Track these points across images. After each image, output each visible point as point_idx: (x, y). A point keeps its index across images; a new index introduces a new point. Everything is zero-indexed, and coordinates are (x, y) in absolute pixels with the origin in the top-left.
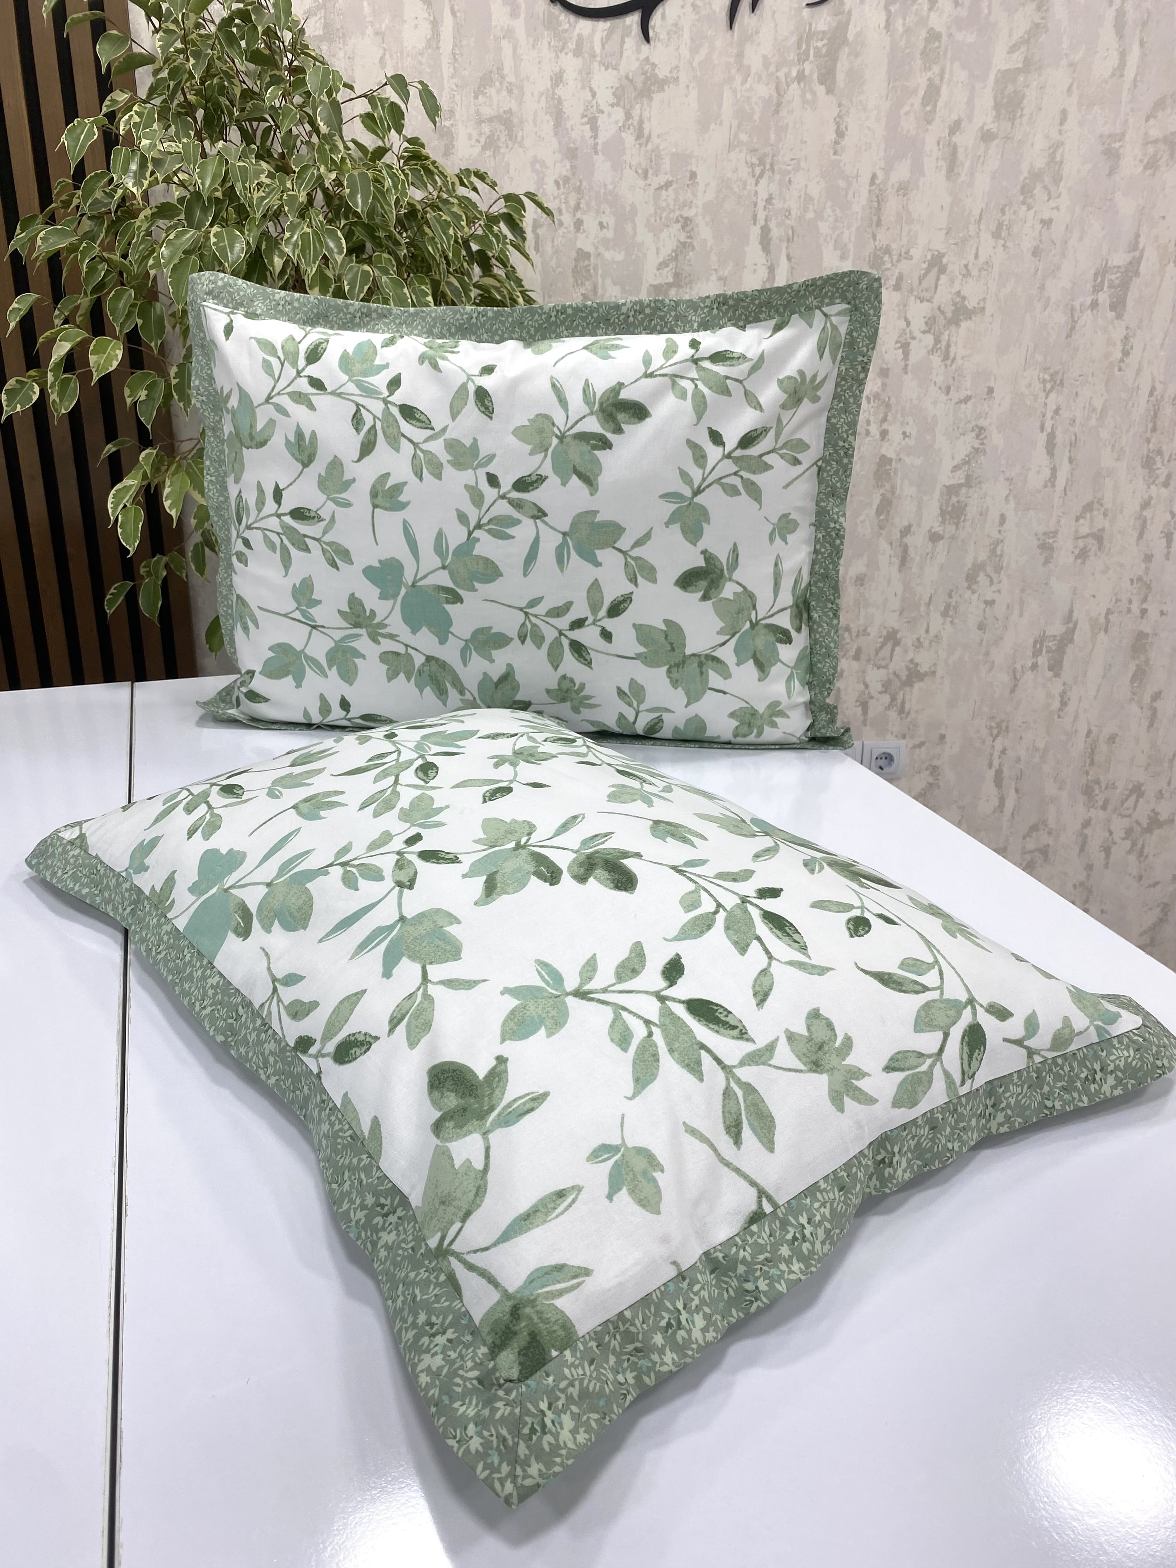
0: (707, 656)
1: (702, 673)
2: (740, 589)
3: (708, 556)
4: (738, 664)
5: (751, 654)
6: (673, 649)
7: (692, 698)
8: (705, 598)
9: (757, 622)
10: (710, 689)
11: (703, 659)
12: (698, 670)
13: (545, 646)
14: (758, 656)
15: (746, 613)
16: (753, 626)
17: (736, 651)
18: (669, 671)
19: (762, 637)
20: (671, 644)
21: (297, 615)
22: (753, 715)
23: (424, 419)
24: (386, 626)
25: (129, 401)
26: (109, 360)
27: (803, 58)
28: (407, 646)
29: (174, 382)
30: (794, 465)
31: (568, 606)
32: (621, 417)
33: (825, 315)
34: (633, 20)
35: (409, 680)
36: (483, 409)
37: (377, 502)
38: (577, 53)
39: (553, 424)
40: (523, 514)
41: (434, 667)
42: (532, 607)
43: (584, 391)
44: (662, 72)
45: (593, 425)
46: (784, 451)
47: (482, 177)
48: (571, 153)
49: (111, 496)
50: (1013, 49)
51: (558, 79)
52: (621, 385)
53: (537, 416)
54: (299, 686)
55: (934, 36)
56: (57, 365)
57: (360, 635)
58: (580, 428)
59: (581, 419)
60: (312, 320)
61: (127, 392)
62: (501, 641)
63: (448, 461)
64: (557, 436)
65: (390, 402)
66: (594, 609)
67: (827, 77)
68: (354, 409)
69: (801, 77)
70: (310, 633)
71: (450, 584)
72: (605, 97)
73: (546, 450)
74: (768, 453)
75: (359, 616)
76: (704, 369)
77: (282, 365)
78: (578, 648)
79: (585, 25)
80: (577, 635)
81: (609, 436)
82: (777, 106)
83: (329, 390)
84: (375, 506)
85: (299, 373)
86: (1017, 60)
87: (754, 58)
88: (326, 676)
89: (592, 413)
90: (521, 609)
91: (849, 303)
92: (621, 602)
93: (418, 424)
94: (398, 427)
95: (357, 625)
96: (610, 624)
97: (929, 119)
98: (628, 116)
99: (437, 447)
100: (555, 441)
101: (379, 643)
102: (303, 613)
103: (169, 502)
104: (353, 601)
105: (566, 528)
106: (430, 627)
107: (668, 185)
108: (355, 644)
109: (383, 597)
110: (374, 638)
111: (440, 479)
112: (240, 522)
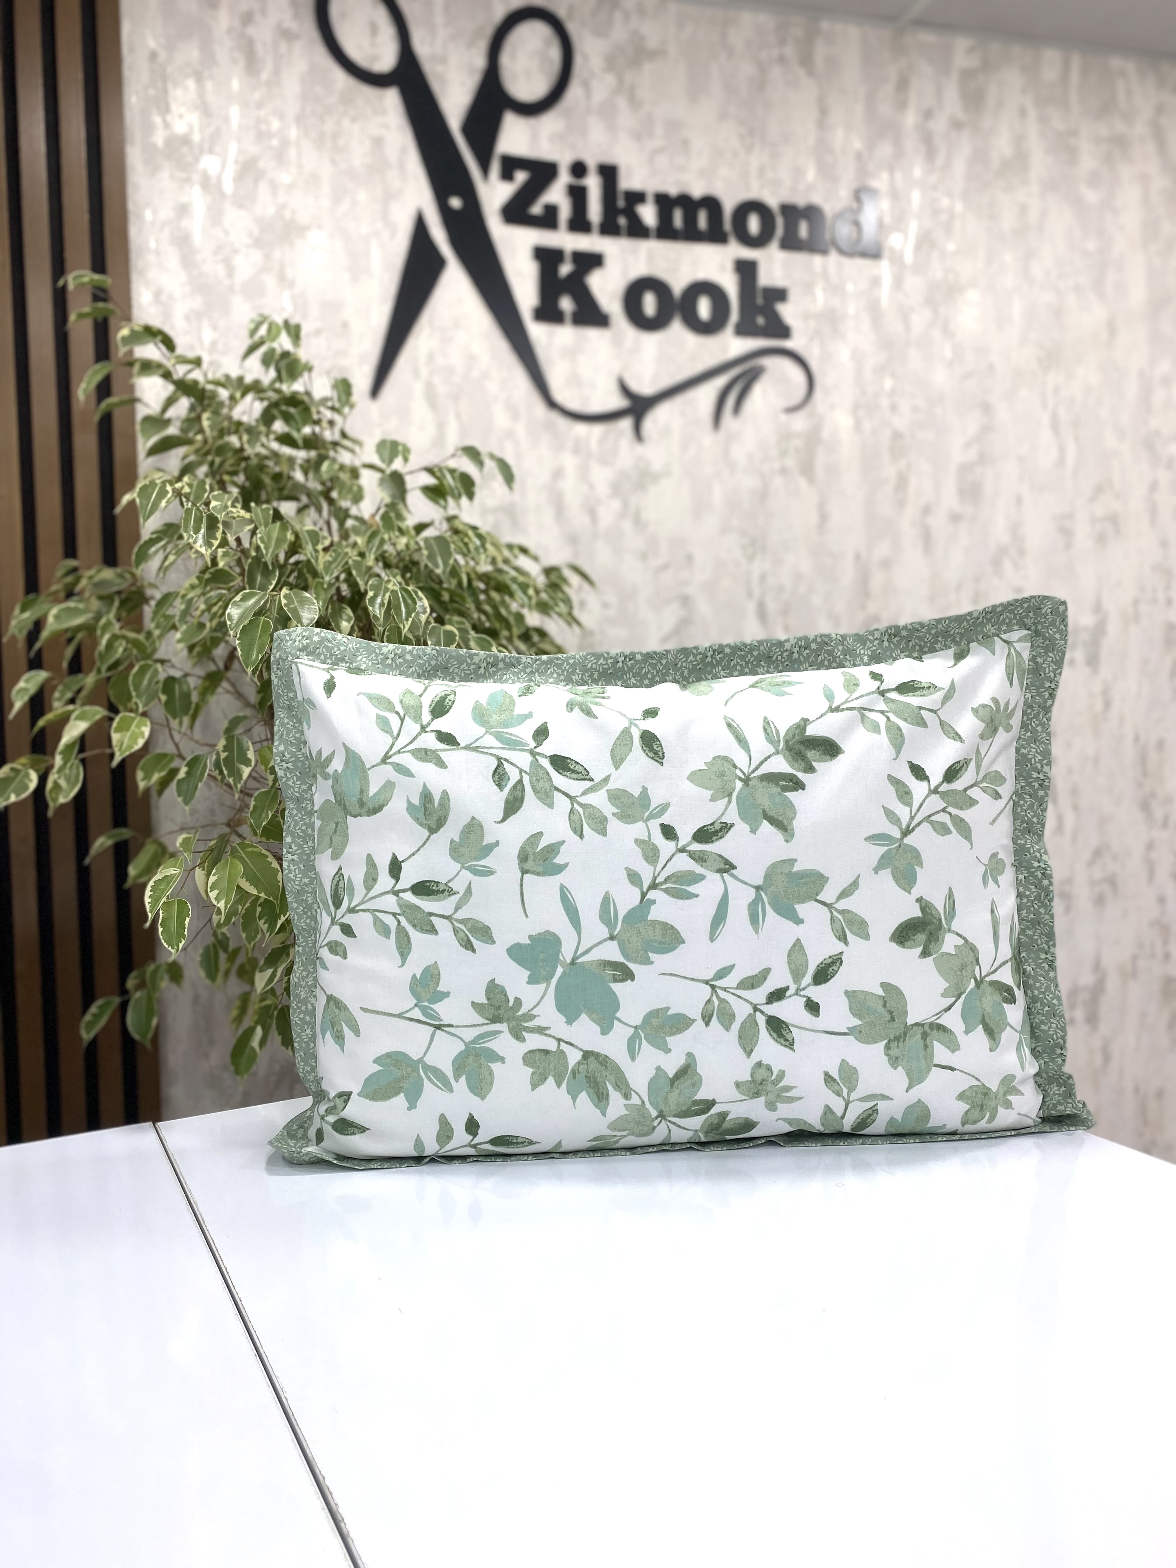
0: (931, 1025)
1: (926, 1046)
2: (961, 942)
3: (924, 905)
4: (967, 1032)
5: (979, 1018)
6: (893, 1019)
7: (915, 1078)
8: (925, 954)
9: (982, 979)
10: (936, 1066)
11: (927, 1028)
12: (921, 1043)
13: (736, 1027)
14: (987, 1020)
15: (969, 968)
16: (978, 984)
17: (964, 1016)
18: (887, 1047)
19: (989, 997)
20: (891, 1013)
21: (417, 1014)
22: (986, 1094)
23: (581, 769)
24: (534, 1017)
25: (142, 785)
26: (134, 739)
27: (784, 454)
28: (559, 1040)
29: (223, 755)
30: (996, 799)
31: (764, 974)
32: (811, 754)
33: (1006, 641)
34: (626, 424)
35: (559, 1085)
36: (652, 755)
37: (527, 866)
38: (576, 451)
39: (735, 766)
40: (707, 868)
41: (593, 1065)
42: (721, 978)
43: (765, 730)
44: (657, 466)
45: (780, 765)
46: (985, 784)
47: (524, 550)
48: (573, 540)
49: (149, 888)
50: (968, 445)
51: (558, 474)
52: (806, 722)
53: (714, 758)
54: (412, 1106)
55: (897, 436)
56: (69, 747)
57: (500, 1032)
58: (765, 769)
59: (766, 759)
60: (429, 673)
61: (140, 775)
62: (681, 1023)
63: (614, 814)
64: (740, 779)
65: (538, 754)
66: (797, 975)
67: (807, 470)
68: (495, 763)
69: (783, 471)
70: (433, 1036)
71: (619, 958)
72: (602, 489)
73: (730, 795)
74: (972, 786)
75: (499, 1008)
76: (892, 701)
77: (402, 720)
78: (777, 1026)
79: (581, 429)
80: (776, 1009)
81: (800, 775)
82: (763, 495)
83: (462, 745)
84: (524, 872)
85: (423, 728)
86: (972, 455)
87: (739, 453)
88: (451, 1090)
89: (777, 753)
90: (707, 982)
91: (1029, 629)
92: (829, 966)
93: (575, 776)
94: (550, 779)
95: (495, 1020)
96: (817, 993)
97: (901, 504)
98: (625, 505)
99: (599, 800)
100: (739, 785)
101: (523, 1040)
102: (425, 1011)
103: (216, 892)
104: (494, 990)
105: (759, 882)
106: (590, 1013)
107: (665, 567)
108: (493, 1045)
109: (533, 980)
110: (517, 1034)
111: (605, 835)
112: (338, 904)
